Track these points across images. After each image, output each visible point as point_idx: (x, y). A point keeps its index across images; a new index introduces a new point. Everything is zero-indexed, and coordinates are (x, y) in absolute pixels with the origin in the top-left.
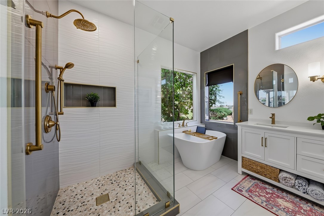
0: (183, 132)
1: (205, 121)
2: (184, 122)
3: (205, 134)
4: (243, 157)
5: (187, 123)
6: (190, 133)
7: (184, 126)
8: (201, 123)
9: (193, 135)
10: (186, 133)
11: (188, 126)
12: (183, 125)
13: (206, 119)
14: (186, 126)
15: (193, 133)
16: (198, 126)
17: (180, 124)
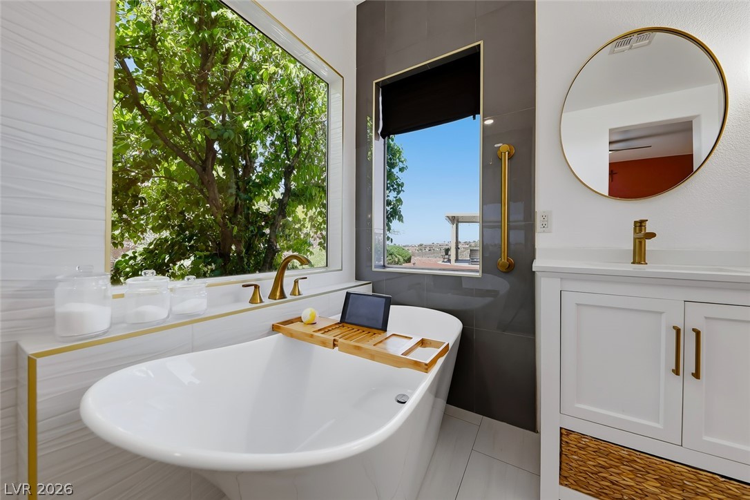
0: (275, 329)
1: (374, 269)
2: (279, 281)
3: (384, 329)
4: (564, 433)
5: (296, 282)
6: (310, 330)
7: (283, 296)
8: (358, 278)
9: (324, 343)
10: (291, 335)
11: (304, 293)
12: (278, 292)
13: (375, 262)
14: (293, 293)
15: (325, 330)
16: (351, 290)
17: (256, 287)
